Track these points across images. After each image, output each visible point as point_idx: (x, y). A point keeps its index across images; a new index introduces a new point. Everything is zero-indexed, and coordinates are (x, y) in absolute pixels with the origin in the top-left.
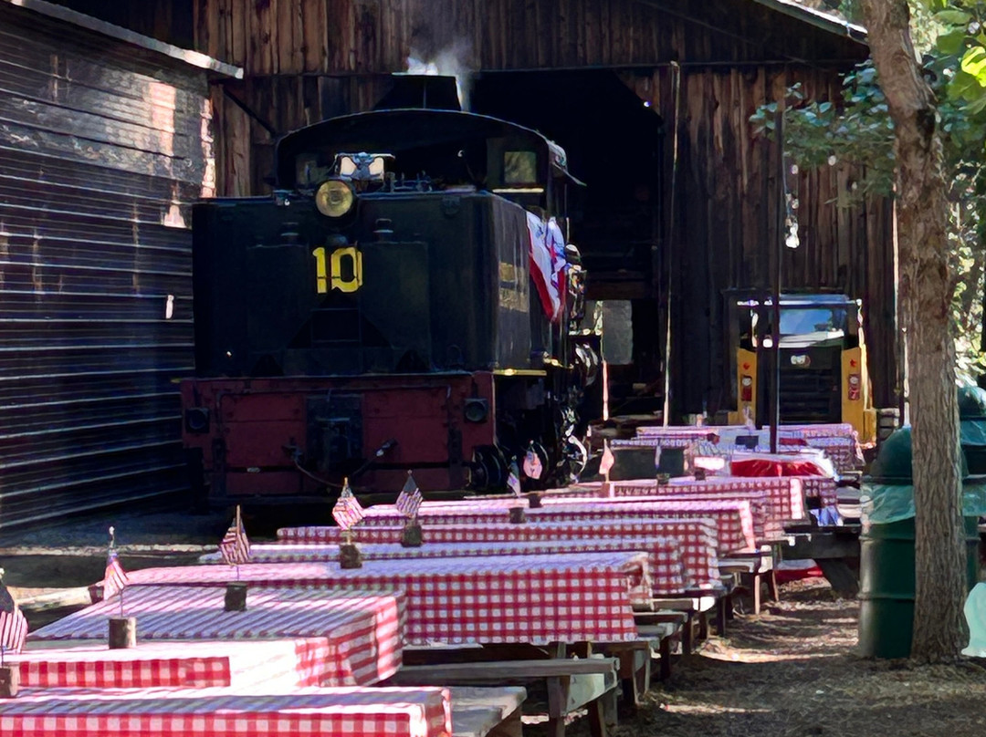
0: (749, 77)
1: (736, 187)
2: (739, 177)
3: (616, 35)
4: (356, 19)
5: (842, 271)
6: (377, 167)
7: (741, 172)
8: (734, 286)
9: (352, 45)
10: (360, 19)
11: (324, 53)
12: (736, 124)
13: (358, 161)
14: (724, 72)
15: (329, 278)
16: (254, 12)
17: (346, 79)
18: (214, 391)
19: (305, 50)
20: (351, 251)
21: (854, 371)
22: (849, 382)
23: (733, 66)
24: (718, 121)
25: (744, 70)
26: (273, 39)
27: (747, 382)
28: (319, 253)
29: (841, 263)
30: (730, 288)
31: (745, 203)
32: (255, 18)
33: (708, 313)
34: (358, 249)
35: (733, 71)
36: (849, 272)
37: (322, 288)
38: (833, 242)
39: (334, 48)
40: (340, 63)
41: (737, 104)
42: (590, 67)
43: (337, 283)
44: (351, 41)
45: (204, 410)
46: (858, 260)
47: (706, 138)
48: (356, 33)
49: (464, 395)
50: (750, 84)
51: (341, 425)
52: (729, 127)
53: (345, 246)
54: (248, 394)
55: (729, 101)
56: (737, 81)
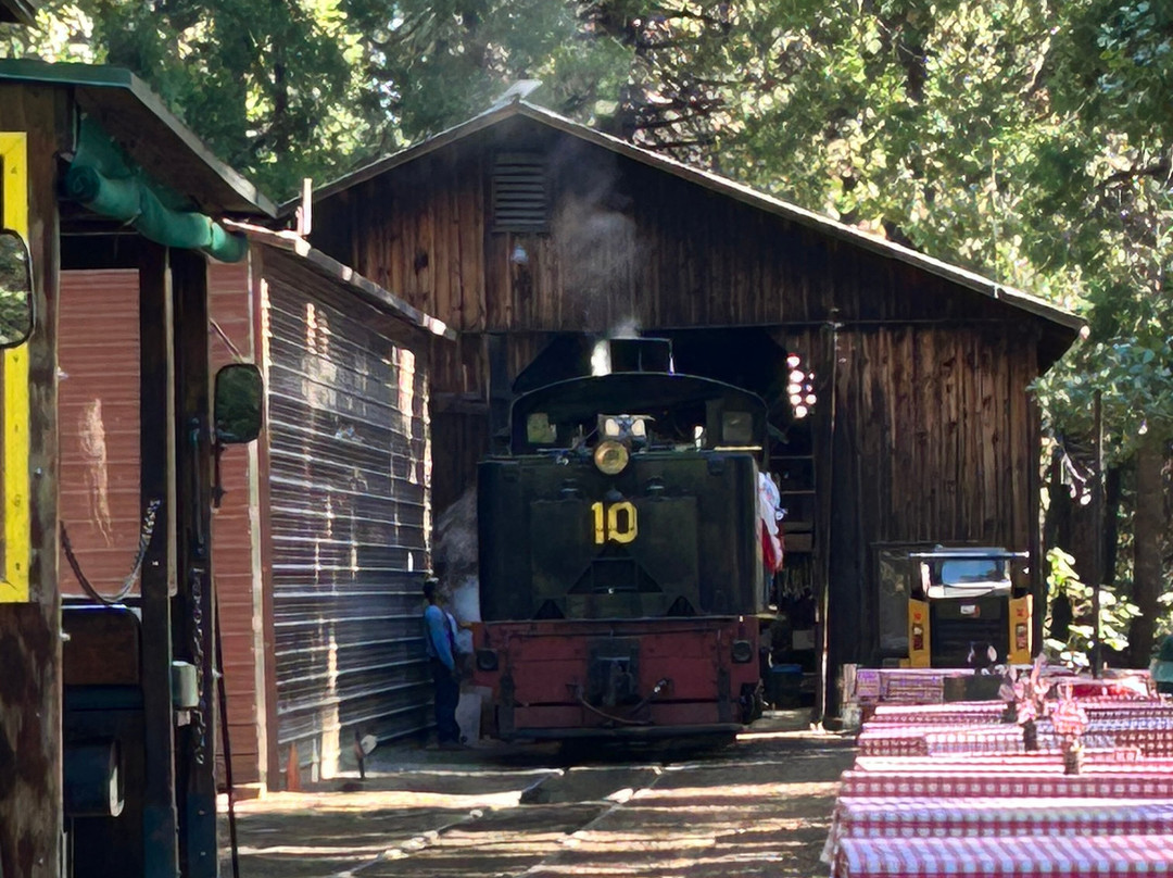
0: (896, 334)
1: (883, 444)
2: (887, 433)
3: (767, 294)
4: (513, 278)
5: (988, 524)
6: (638, 428)
7: (889, 428)
8: (883, 539)
9: (508, 302)
10: (516, 278)
11: (482, 312)
12: (885, 380)
13: (621, 422)
14: (871, 330)
15: (606, 530)
16: (413, 272)
17: (503, 336)
18: (503, 633)
19: (462, 308)
20: (628, 506)
21: (1021, 620)
22: (1017, 630)
23: (880, 325)
24: (867, 377)
25: (891, 328)
26: (432, 296)
27: (917, 631)
28: (597, 507)
29: (987, 517)
30: (878, 542)
31: (893, 458)
32: (413, 277)
33: (857, 565)
34: (634, 504)
35: (881, 329)
36: (995, 527)
37: (600, 539)
38: (979, 496)
39: (491, 305)
40: (497, 321)
41: (885, 361)
42: (740, 325)
43: (614, 535)
44: (507, 298)
45: (494, 650)
46: (1004, 512)
47: (854, 395)
48: (513, 290)
49: (732, 637)
50: (898, 341)
51: (623, 665)
52: (877, 385)
53: (621, 501)
54: (534, 636)
55: (877, 358)
56: (885, 339)
